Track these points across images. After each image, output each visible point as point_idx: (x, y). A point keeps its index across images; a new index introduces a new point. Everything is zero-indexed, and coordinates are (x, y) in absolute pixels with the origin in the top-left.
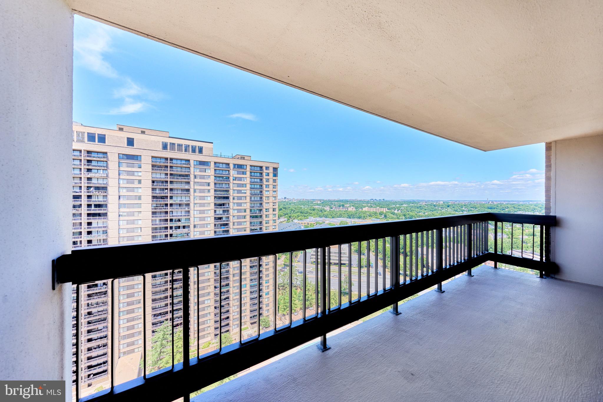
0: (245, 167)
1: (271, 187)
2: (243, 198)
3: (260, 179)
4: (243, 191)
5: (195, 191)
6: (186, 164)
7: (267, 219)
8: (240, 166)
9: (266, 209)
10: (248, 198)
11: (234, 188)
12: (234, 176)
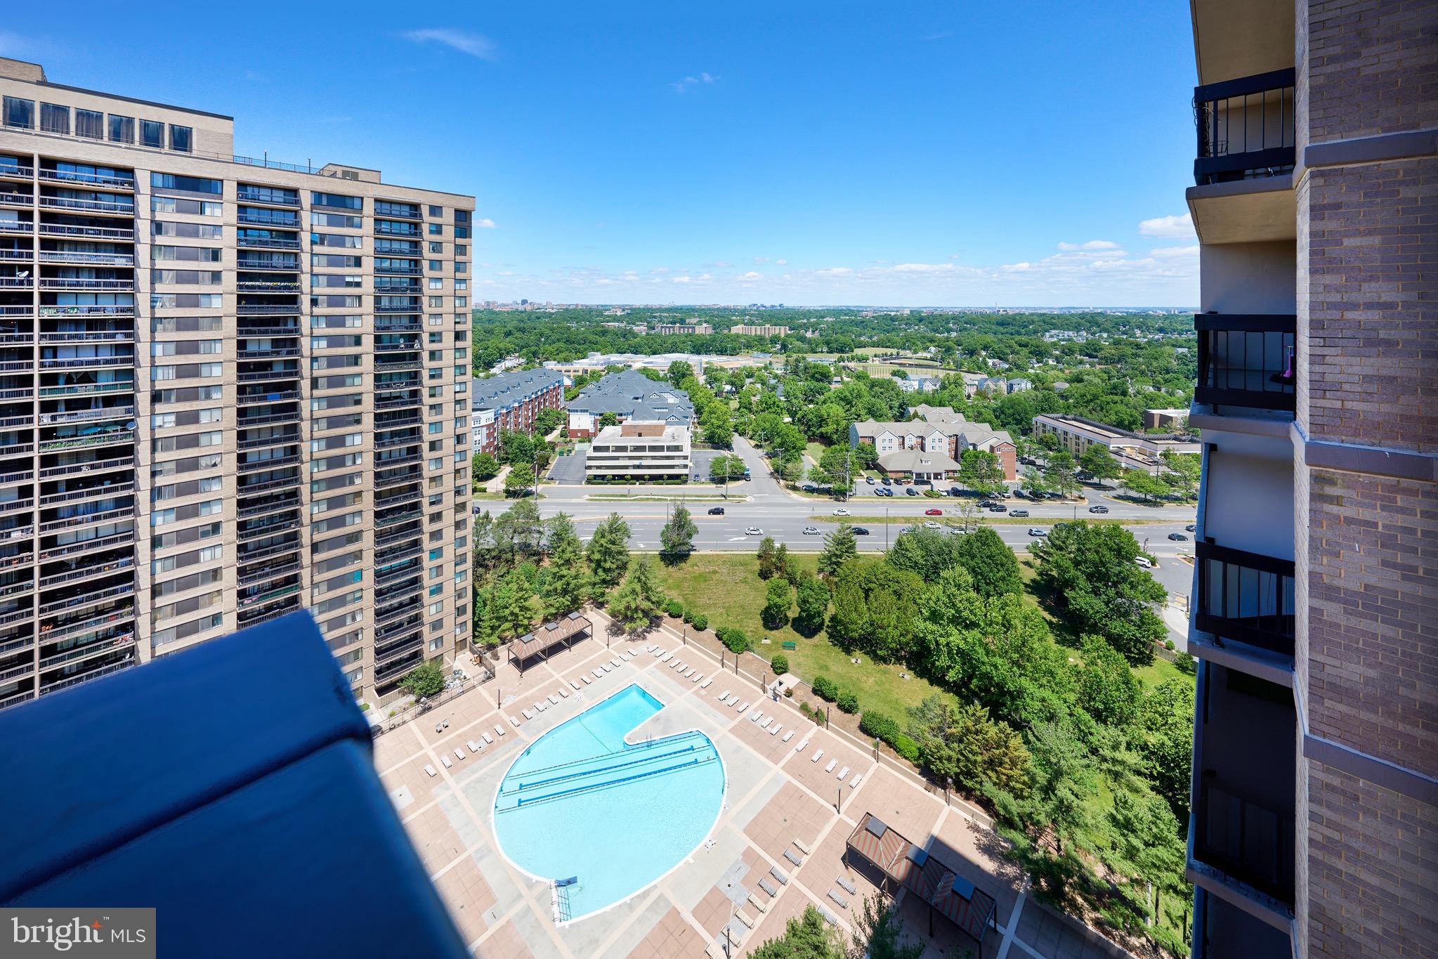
0: (357, 203)
1: (449, 267)
2: (348, 301)
3: (410, 241)
4: (348, 279)
5: (156, 275)
6: (115, 183)
7: (435, 364)
8: (338, 201)
9: (432, 335)
10: (369, 303)
11: (316, 270)
12: (317, 229)
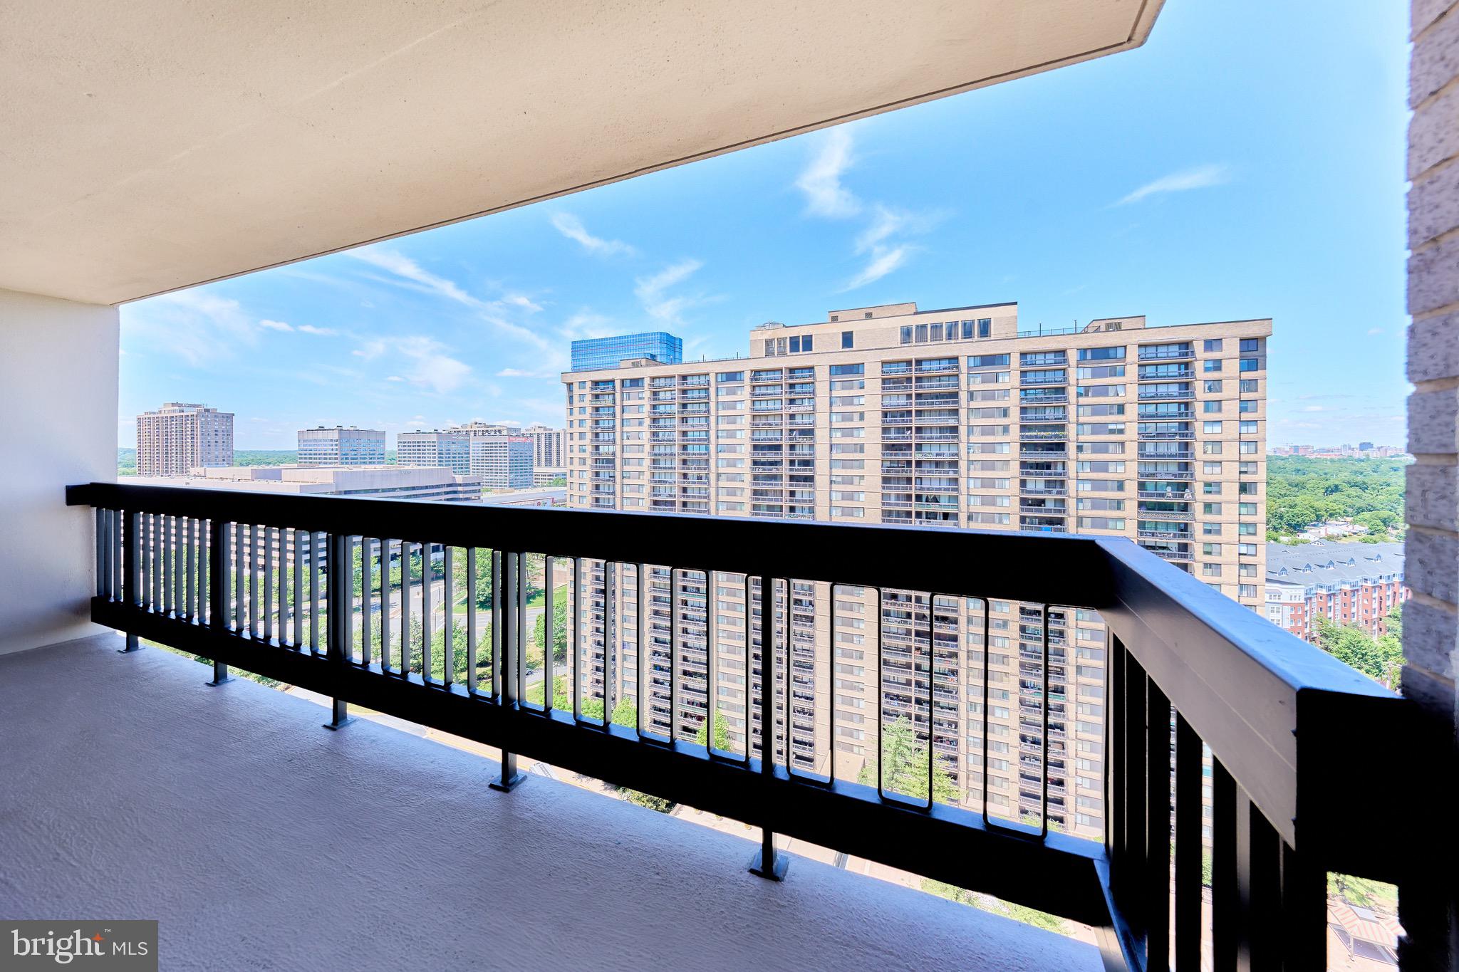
0: (1120, 352)
1: (1231, 409)
2: (1111, 447)
4: (1111, 427)
5: (970, 429)
6: (949, 368)
7: (1212, 518)
8: (1102, 353)
9: (1208, 484)
10: (1132, 450)
11: (1081, 420)
12: (1082, 383)
